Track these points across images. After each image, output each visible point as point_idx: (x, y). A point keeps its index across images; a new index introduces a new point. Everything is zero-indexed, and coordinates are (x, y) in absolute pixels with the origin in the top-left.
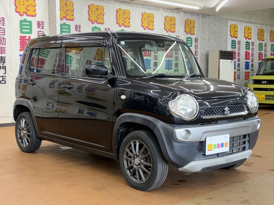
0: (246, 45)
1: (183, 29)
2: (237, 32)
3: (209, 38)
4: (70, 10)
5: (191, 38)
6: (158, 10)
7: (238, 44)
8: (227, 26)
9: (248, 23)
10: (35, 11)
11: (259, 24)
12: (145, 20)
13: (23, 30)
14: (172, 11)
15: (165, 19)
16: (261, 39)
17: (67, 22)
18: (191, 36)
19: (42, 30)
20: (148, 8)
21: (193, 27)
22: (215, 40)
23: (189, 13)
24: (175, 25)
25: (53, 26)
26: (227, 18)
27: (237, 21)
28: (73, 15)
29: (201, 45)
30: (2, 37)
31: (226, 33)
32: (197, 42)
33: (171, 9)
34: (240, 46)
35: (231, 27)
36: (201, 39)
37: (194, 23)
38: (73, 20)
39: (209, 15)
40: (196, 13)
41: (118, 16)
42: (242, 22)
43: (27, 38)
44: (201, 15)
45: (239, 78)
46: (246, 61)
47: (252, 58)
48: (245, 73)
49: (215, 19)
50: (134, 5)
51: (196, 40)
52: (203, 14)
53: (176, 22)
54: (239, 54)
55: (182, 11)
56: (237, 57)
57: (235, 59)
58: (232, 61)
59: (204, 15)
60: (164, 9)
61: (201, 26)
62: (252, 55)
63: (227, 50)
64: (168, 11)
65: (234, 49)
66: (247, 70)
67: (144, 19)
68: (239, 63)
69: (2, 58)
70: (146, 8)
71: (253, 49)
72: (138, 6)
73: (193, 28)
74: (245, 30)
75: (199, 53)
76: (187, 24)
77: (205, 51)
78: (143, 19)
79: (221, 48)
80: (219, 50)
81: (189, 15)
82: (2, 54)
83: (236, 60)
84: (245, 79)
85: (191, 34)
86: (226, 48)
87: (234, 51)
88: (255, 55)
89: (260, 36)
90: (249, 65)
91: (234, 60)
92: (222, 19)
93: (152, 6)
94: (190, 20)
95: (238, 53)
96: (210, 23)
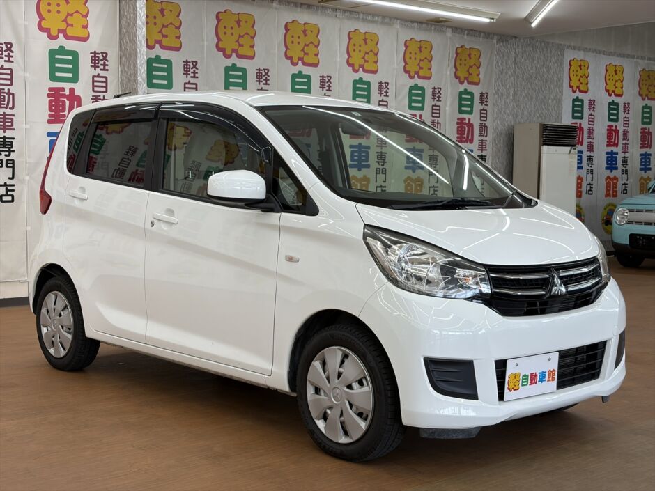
0: (610, 109)
1: (449, 72)
2: (587, 78)
3: (515, 94)
4: (171, 24)
5: (472, 94)
6: (389, 24)
7: (590, 109)
8: (561, 64)
9: (613, 55)
10: (86, 27)
11: (643, 58)
12: (357, 48)
13: (58, 74)
14: (424, 26)
15: (406, 46)
16: (647, 95)
17: (165, 55)
18: (471, 88)
19: (102, 73)
20: (363, 18)
21: (475, 65)
22: (532, 98)
23: (466, 32)
24: (430, 61)
25: (130, 65)
26: (562, 43)
27: (586, 50)
28: (178, 37)
29: (496, 110)
30: (6, 91)
31: (560, 80)
32: (486, 102)
33: (421, 23)
34: (593, 113)
35: (570, 65)
36: (496, 96)
37: (477, 56)
38: (178, 49)
39: (516, 37)
40: (484, 33)
41: (289, 39)
42: (600, 52)
43: (67, 92)
44: (496, 37)
45: (590, 192)
46: (609, 149)
47: (624, 142)
48: (606, 180)
49: (533, 47)
50: (328, 11)
51: (484, 98)
52: (500, 35)
53: (432, 53)
54: (591, 132)
55: (447, 27)
56: (586, 140)
57: (582, 144)
58: (572, 150)
59: (503, 35)
60: (403, 23)
61: (495, 63)
62: (624, 135)
63: (561, 122)
64: (414, 28)
65: (578, 121)
66: (612, 171)
67: (354, 45)
68: (592, 154)
69: (5, 142)
70: (358, 18)
71: (626, 120)
72: (338, 14)
73: (474, 67)
74: (608, 75)
75: (490, 131)
76: (461, 60)
77: (506, 125)
78: (351, 46)
79: (545, 118)
80: (541, 124)
81: (466, 37)
82: (4, 132)
83: (584, 148)
84: (607, 195)
85: (470, 83)
86: (558, 117)
87: (578, 125)
88: (631, 136)
89: (644, 88)
90: (616, 161)
91: (579, 147)
92: (550, 45)
93: (374, 15)
94: (468, 47)
95: (589, 129)
96: (518, 56)
